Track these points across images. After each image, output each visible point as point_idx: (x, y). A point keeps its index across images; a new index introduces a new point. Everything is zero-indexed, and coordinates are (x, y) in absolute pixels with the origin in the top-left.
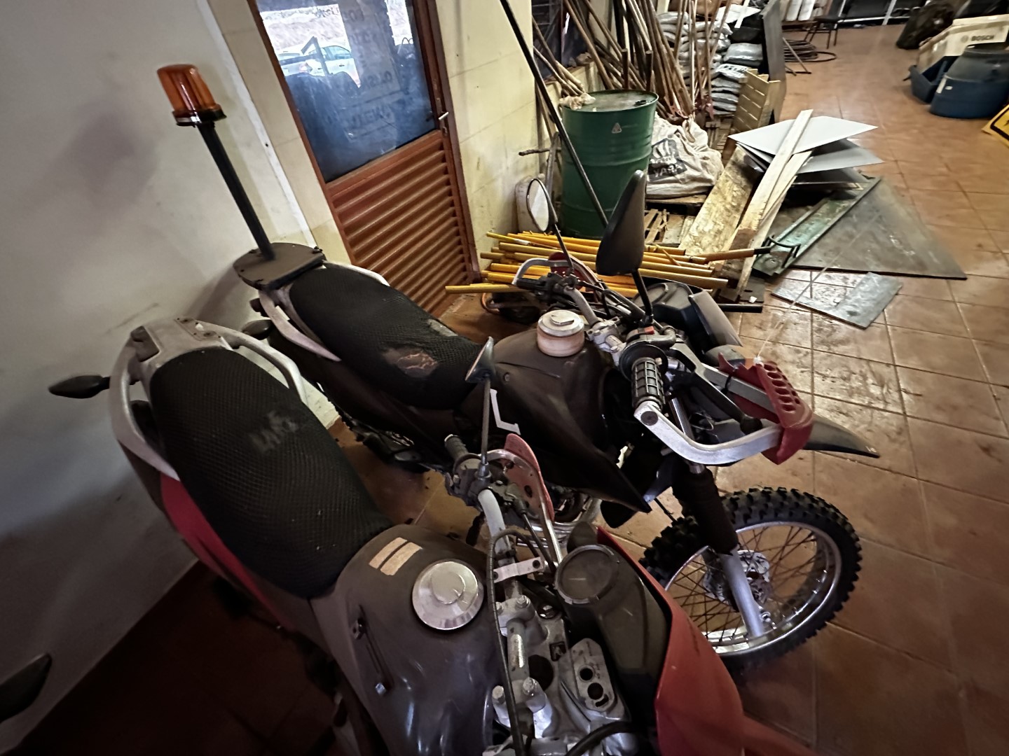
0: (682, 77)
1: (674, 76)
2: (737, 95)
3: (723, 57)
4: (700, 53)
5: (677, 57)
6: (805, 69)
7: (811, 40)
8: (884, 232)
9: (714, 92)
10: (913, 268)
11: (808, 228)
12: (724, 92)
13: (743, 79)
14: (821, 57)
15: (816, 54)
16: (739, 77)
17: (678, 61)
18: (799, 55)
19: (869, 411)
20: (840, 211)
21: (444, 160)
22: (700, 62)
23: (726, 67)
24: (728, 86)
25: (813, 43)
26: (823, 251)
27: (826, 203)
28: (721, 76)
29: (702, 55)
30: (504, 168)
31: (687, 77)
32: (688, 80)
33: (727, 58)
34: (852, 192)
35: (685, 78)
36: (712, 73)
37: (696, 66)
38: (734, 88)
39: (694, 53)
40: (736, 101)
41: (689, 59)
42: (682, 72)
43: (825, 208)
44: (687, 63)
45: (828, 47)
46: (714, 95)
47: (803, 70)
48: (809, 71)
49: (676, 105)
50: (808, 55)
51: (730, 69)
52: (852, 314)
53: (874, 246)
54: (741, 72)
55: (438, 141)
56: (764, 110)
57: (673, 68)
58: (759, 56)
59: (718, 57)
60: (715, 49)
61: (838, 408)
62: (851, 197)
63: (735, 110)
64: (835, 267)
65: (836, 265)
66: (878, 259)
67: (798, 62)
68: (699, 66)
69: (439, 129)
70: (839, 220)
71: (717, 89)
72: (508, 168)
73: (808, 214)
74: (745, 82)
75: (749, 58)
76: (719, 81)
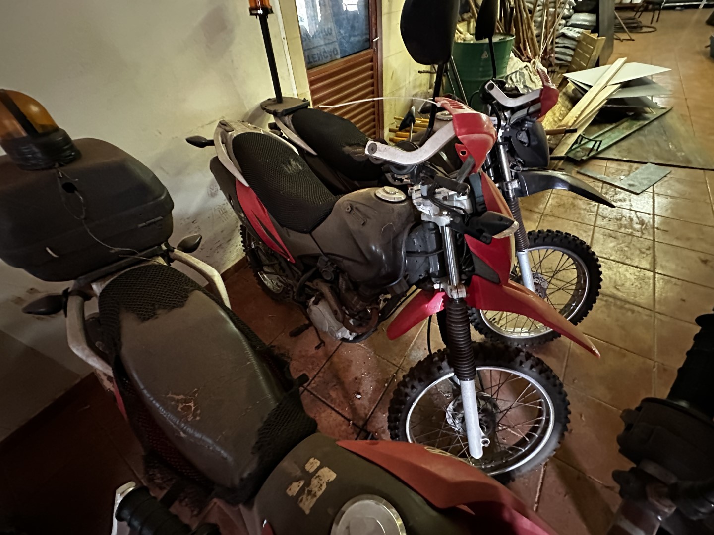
0: (535, 35)
1: (529, 34)
2: (574, 50)
3: (567, 22)
4: (550, 19)
5: (533, 21)
6: (630, 37)
7: (639, 17)
8: (665, 141)
9: (557, 47)
10: (681, 162)
11: (610, 136)
12: (565, 47)
13: (579, 37)
14: (644, 30)
15: (641, 27)
16: (576, 36)
17: (533, 23)
18: (627, 28)
19: (630, 237)
20: (636, 127)
21: (372, 69)
22: (549, 24)
23: (568, 29)
24: (568, 43)
25: (640, 20)
26: (619, 149)
27: (626, 121)
28: (564, 35)
29: (552, 19)
30: (407, 82)
31: (538, 36)
32: (539, 38)
33: (570, 23)
34: (646, 115)
35: (537, 36)
36: (557, 33)
37: (546, 27)
38: (572, 44)
39: (545, 18)
40: (573, 54)
41: (541, 22)
42: (535, 32)
43: (625, 124)
44: (539, 26)
45: (651, 23)
46: (557, 49)
47: (629, 38)
48: (633, 38)
49: (527, 51)
50: (635, 28)
51: (571, 30)
52: (630, 185)
53: (656, 148)
54: (578, 32)
55: (370, 56)
56: (591, 59)
57: (529, 27)
58: (594, 22)
59: (564, 22)
60: (561, 16)
61: (609, 234)
62: (645, 119)
63: (571, 60)
64: (625, 159)
65: (625, 157)
66: (657, 156)
67: (625, 32)
68: (548, 28)
69: (372, 48)
70: (634, 132)
71: (559, 45)
72: (409, 82)
73: (611, 127)
74: (581, 39)
75: (586, 23)
76: (562, 40)
